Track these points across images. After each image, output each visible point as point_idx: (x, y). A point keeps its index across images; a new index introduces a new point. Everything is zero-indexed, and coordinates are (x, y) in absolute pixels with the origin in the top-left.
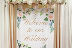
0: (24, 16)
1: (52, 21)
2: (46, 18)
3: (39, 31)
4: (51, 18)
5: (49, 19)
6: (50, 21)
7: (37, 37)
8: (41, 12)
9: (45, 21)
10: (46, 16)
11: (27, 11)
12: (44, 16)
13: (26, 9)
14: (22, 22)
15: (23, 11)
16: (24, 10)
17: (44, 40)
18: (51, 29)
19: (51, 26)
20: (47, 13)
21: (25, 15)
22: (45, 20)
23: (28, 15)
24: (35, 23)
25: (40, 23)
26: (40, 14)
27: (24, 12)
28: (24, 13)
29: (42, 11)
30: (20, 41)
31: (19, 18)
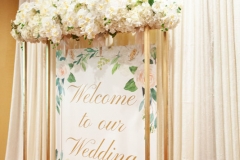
0: (72, 75)
2: (131, 81)
3: (110, 126)
5: (139, 85)
7: (104, 148)
8: (115, 60)
9: (129, 93)
10: (130, 76)
11: (77, 59)
12: (124, 74)
14: (68, 92)
15: (69, 59)
20: (134, 64)
21: (73, 71)
22: (126, 88)
23: (81, 71)
24: (99, 99)
25: (111, 97)
26: (112, 66)
27: (72, 62)
28: (71, 66)
29: (118, 56)
30: (62, 155)
31: (60, 81)
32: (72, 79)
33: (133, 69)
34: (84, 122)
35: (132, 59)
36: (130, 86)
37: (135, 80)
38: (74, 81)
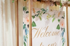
0: (34, 22)
1: (63, 29)
2: (58, 25)
3: (52, 45)
4: (62, 25)
5: (61, 27)
8: (53, 16)
11: (37, 14)
12: (56, 22)
13: (36, 11)
16: (34, 12)
18: (63, 41)
19: (63, 36)
20: (59, 18)
22: (57, 28)
29: (54, 15)
31: (27, 26)
32: (34, 24)
33: (59, 20)
35: (59, 16)
37: (59, 25)
38: (35, 26)
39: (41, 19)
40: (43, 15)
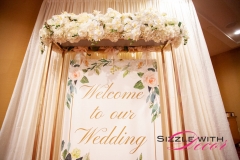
0: (85, 77)
1: (153, 90)
2: (139, 82)
4: (151, 82)
5: (146, 85)
6: (150, 88)
8: (125, 68)
9: (138, 91)
10: (139, 79)
11: (92, 66)
12: (133, 77)
13: (90, 63)
14: (80, 91)
15: (83, 66)
17: (137, 141)
18: (154, 111)
19: (153, 102)
20: (141, 71)
21: (86, 74)
22: (135, 87)
23: (95, 75)
24: (112, 96)
25: (123, 94)
26: (124, 72)
27: (86, 68)
28: (85, 71)
29: (128, 66)
30: (69, 145)
31: (73, 82)
32: (85, 80)
33: (140, 75)
34: (96, 114)
35: (140, 68)
36: (139, 85)
37: (142, 81)
38: (87, 82)
39: (98, 73)
40: (102, 67)
